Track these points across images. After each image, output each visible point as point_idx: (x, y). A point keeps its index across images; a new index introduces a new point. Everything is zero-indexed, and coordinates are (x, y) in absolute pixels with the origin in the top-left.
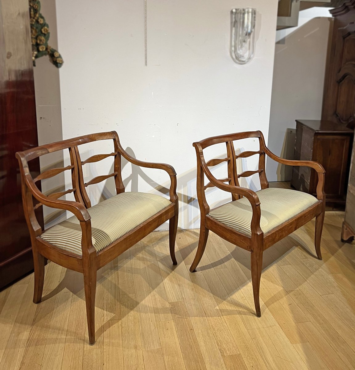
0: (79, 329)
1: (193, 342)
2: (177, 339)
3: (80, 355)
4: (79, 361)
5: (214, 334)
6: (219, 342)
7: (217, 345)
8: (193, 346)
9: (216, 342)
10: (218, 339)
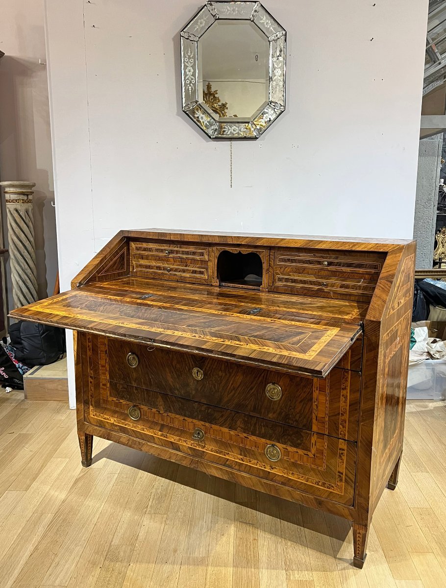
0: (113, 518)
1: (252, 556)
2: (232, 549)
3: (105, 550)
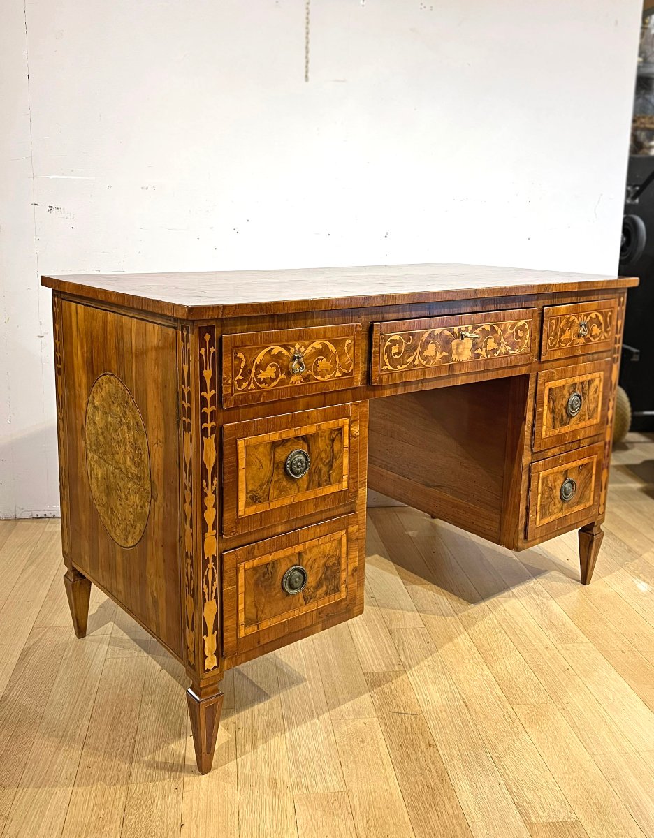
1: (437, 781)
2: (390, 769)
3: (118, 795)
4: (115, 812)
5: (496, 761)
6: (513, 785)
7: (506, 792)
8: (436, 790)
9: (502, 783)
10: (508, 775)
